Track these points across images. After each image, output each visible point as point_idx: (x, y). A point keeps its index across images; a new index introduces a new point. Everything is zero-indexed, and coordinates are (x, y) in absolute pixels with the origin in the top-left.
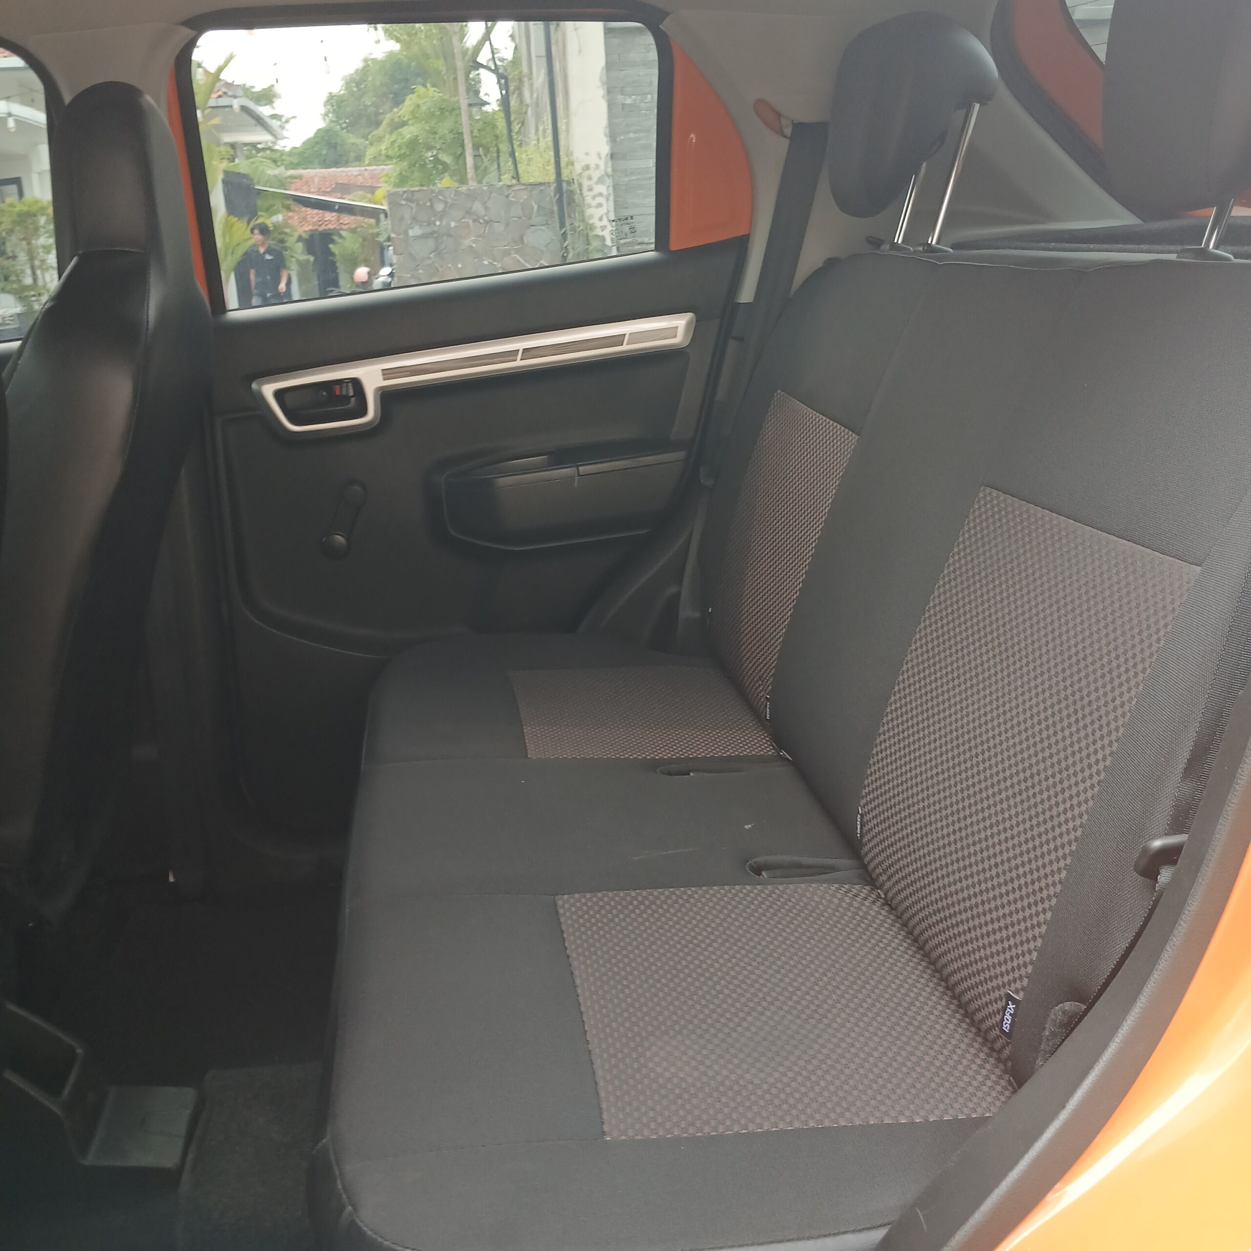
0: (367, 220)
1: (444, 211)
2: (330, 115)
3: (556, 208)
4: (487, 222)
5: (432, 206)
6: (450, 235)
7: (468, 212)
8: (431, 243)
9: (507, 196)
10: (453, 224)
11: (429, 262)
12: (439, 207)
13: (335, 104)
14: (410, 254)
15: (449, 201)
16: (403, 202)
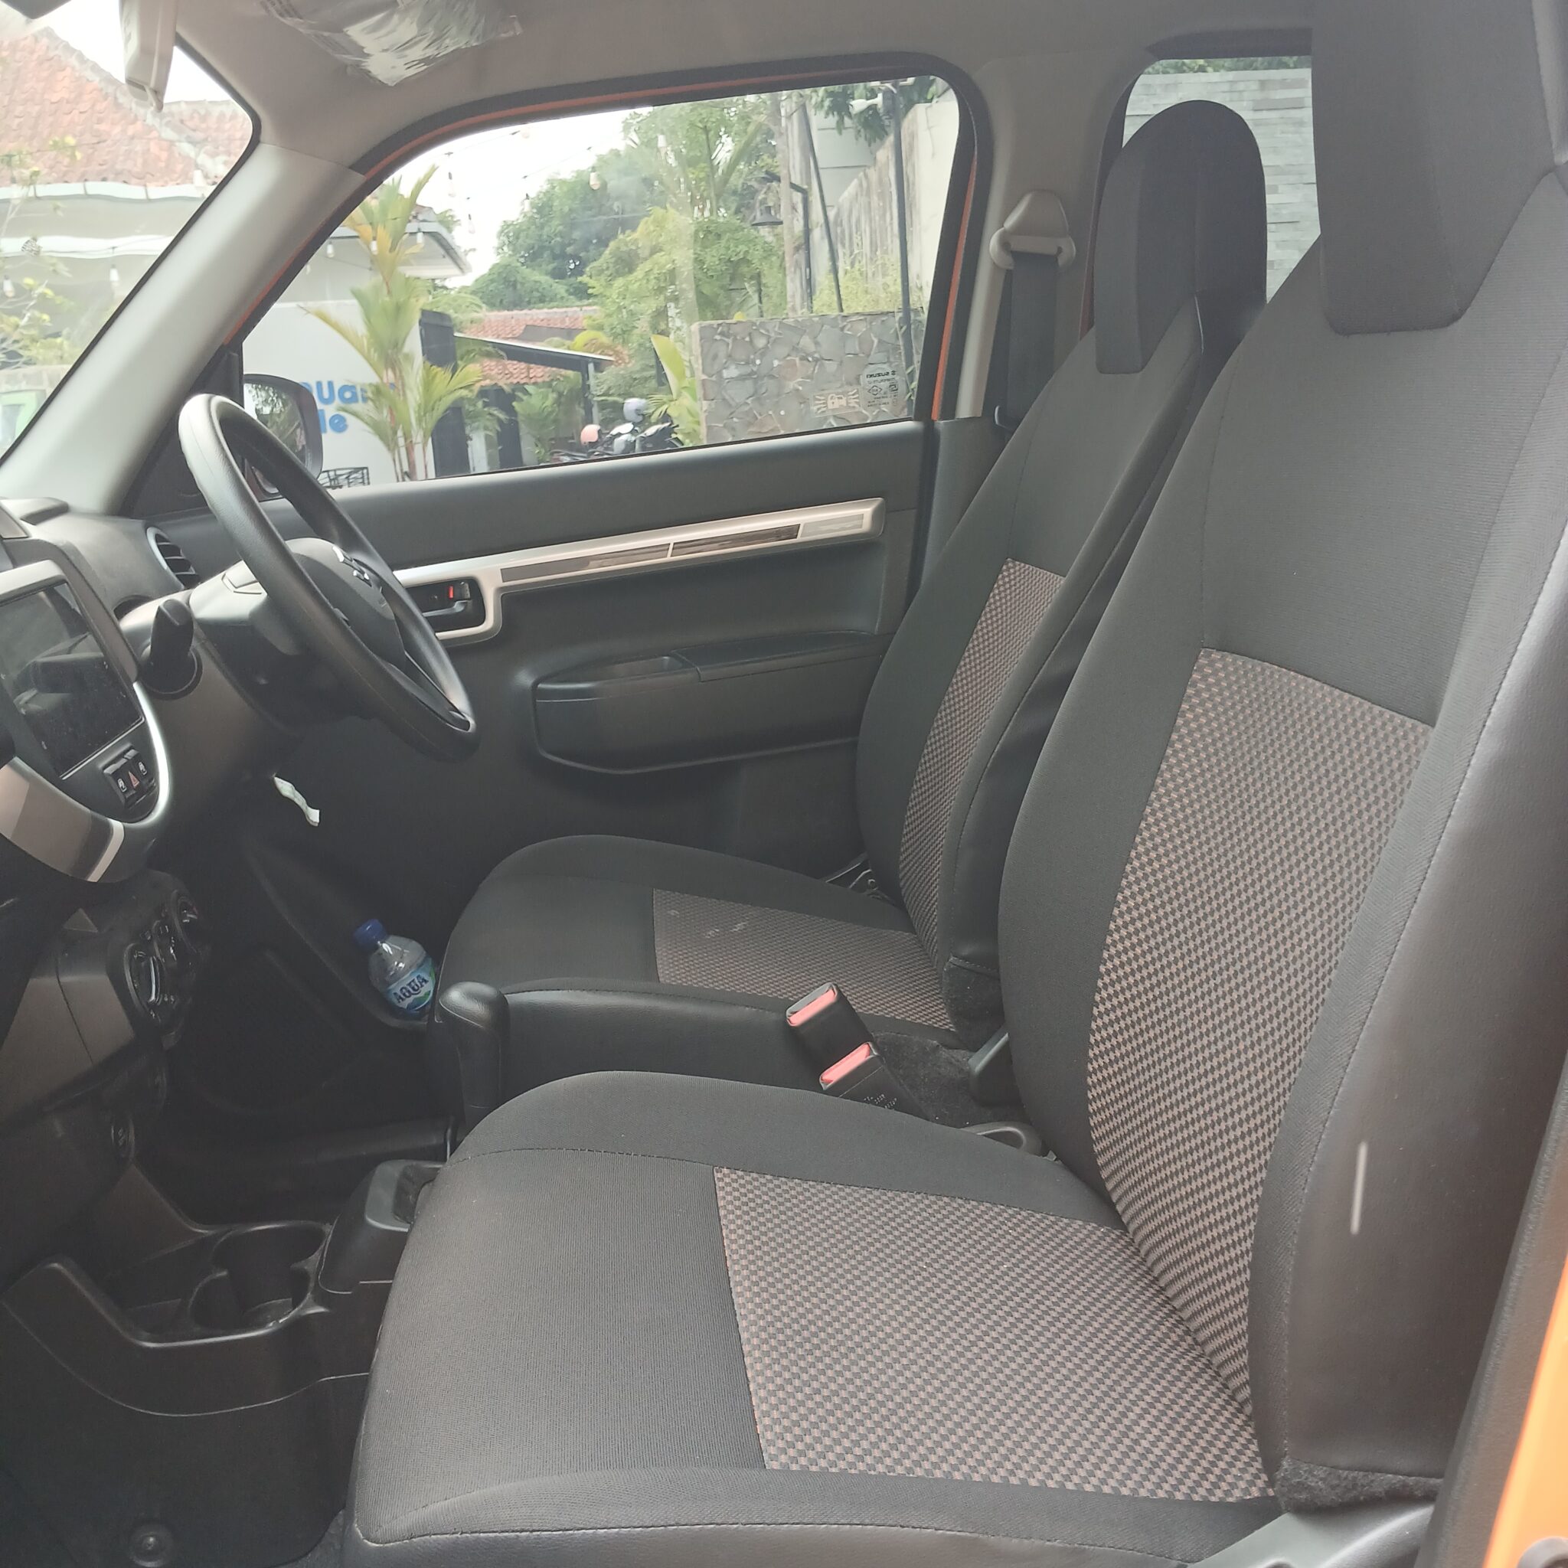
0: (563, 372)
1: (766, 347)
2: (505, 248)
3: (901, 342)
4: (816, 360)
5: (751, 341)
6: (772, 377)
7: (795, 349)
8: (749, 383)
9: (842, 329)
10: (776, 363)
11: (746, 408)
12: (761, 343)
13: (511, 235)
14: (724, 399)
15: (773, 335)
16: (718, 337)
